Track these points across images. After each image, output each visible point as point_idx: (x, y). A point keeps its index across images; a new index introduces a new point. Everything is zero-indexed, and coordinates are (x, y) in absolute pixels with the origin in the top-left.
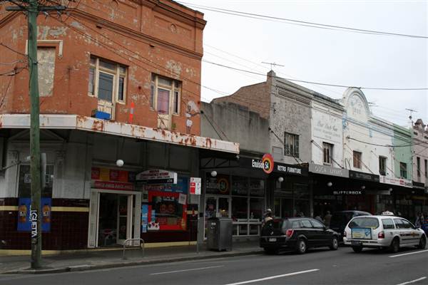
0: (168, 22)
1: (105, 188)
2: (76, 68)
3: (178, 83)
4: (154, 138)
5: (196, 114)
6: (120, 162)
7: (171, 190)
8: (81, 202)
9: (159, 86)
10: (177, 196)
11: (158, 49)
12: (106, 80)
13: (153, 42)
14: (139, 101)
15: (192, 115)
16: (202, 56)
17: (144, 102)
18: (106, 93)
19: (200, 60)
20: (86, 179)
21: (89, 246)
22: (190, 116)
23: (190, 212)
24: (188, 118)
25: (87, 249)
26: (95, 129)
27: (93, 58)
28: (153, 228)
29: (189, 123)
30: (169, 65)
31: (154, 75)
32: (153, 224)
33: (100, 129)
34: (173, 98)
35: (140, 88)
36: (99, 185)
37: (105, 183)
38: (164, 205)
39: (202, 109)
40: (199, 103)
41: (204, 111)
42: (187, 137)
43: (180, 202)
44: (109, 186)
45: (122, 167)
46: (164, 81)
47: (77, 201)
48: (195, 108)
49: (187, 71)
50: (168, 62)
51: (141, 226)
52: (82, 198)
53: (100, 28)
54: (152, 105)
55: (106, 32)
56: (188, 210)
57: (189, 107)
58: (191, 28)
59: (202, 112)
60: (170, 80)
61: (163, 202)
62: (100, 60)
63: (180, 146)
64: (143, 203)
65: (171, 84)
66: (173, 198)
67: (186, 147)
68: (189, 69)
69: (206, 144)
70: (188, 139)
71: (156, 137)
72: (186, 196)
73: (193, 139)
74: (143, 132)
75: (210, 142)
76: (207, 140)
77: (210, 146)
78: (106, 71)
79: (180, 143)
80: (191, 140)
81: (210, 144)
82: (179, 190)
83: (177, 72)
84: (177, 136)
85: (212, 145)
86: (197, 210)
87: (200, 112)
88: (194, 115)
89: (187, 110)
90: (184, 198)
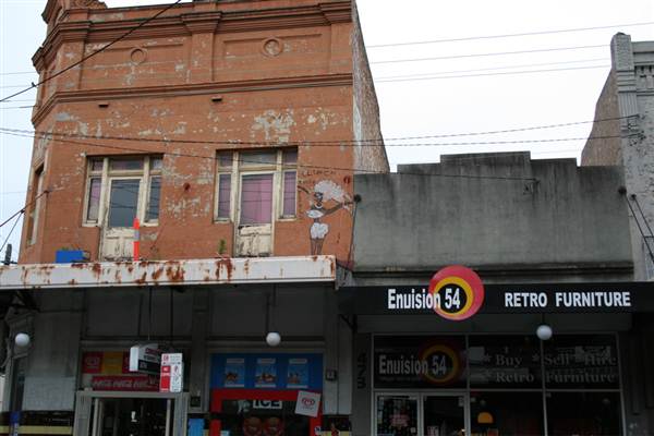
1: (112, 389)
2: (59, 186)
3: (290, 151)
4: (73, 283)
5: (340, 205)
7: (274, 386)
8: (56, 417)
10: (290, 398)
11: (233, 100)
12: (125, 191)
13: (216, 91)
14: (186, 213)
15: (327, 212)
18: (122, 214)
22: (320, 214)
24: (316, 220)
29: (319, 230)
31: (224, 155)
34: (279, 186)
35: (187, 187)
36: (100, 383)
37: (113, 378)
38: (254, 420)
39: (357, 192)
40: (348, 180)
41: (362, 195)
42: (163, 264)
43: (300, 410)
47: (50, 414)
49: (311, 120)
50: (257, 119)
53: (106, 106)
54: (224, 211)
56: (322, 428)
57: (318, 197)
58: (319, 30)
59: (357, 199)
60: (271, 151)
61: (253, 413)
63: (140, 291)
64: (191, 416)
66: (280, 403)
67: (157, 287)
68: (318, 115)
69: (217, 273)
70: (161, 271)
71: (77, 280)
72: (318, 396)
73: (175, 268)
74: (48, 274)
75: (230, 268)
76: (218, 264)
77: (229, 276)
78: (124, 174)
79: (138, 282)
80: (169, 271)
81: (229, 272)
82: (298, 382)
83: (282, 131)
84: (130, 270)
85: (233, 273)
86: (346, 429)
87: (350, 200)
88: (330, 210)
89: (311, 203)
90: (313, 402)
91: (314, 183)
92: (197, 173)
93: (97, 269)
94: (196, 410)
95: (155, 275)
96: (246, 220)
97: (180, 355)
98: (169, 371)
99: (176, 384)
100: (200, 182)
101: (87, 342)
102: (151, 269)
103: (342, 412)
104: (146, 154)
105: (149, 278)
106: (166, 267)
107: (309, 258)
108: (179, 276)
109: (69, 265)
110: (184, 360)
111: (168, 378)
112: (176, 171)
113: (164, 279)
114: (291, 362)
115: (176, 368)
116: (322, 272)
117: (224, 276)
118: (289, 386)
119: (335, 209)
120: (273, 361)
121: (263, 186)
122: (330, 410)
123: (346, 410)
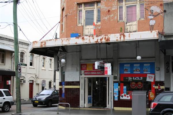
1: (90, 75)
4: (76, 43)
5: (159, 14)
7: (139, 73)
8: (75, 83)
10: (145, 76)
14: (109, 19)
21: (80, 106)
22: (152, 17)
23: (157, 87)
24: (151, 19)
26: (42, 46)
28: (125, 98)
29: (152, 23)
32: (125, 95)
34: (138, 9)
35: (109, 11)
36: (86, 73)
37: (90, 72)
39: (165, 9)
40: (161, 5)
41: (167, 10)
43: (148, 80)
44: (93, 73)
51: (114, 97)
54: (121, 18)
56: (155, 85)
57: (152, 11)
59: (165, 11)
61: (133, 81)
62: (84, 4)
64: (114, 82)
66: (142, 78)
67: (102, 43)
69: (120, 38)
70: (103, 38)
71: (78, 42)
72: (154, 75)
73: (107, 37)
74: (69, 41)
75: (124, 36)
76: (120, 35)
77: (124, 39)
78: (89, 8)
79: (96, 42)
80: (105, 38)
81: (124, 37)
82: (147, 71)
84: (93, 38)
85: (125, 38)
86: (163, 86)
87: (162, 12)
88: (156, 16)
89: (149, 14)
90: (152, 77)
91: (150, 7)
92: (112, 6)
93: (83, 38)
94: (116, 80)
95: (101, 40)
96: (128, 21)
97: (110, 64)
98: (107, 69)
99: (109, 72)
100: (113, 9)
101: (81, 61)
102: (100, 38)
103: (161, 80)
104: (95, 2)
105: (99, 41)
106: (104, 37)
107: (150, 32)
108: (108, 40)
109: (75, 38)
110: (112, 65)
111: (107, 71)
112: (105, 6)
113: (104, 41)
114: (145, 65)
115: (109, 68)
116: (154, 36)
117: (122, 39)
118: (144, 73)
119: (157, 15)
120: (139, 65)
121: (133, 9)
122: (157, 79)
123: (163, 79)
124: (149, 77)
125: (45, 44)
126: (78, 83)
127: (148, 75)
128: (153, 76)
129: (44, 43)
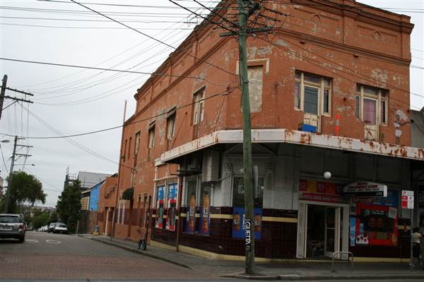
0: (372, 30)
2: (283, 84)
3: (385, 92)
4: (362, 150)
5: (406, 123)
6: (328, 174)
8: (289, 213)
9: (364, 96)
10: (386, 210)
11: (363, 59)
12: (311, 94)
13: (356, 52)
14: (345, 112)
15: (402, 125)
16: (410, 61)
17: (349, 113)
18: (311, 107)
19: (408, 66)
20: (294, 190)
21: (297, 256)
22: (399, 126)
23: (401, 227)
24: (397, 128)
25: (296, 258)
26: (303, 142)
27: (298, 73)
28: (361, 242)
29: (398, 133)
30: (374, 74)
31: (359, 86)
32: (362, 238)
33: (307, 142)
34: (380, 108)
35: (345, 99)
38: (373, 219)
40: (409, 111)
41: (414, 119)
42: (397, 147)
43: (390, 215)
44: (317, 198)
45: (330, 179)
46: (370, 91)
47: (286, 211)
48: (404, 117)
49: (394, 78)
50: (373, 71)
51: (350, 240)
52: (290, 209)
53: (303, 43)
55: (309, 47)
56: (399, 224)
58: (396, 34)
59: (412, 121)
60: (376, 90)
61: (372, 215)
62: (304, 75)
63: (389, 158)
64: (351, 216)
65: (377, 94)
66: (383, 212)
67: (396, 158)
68: (396, 77)
69: (419, 155)
70: (398, 150)
71: (364, 149)
73: (403, 150)
74: (350, 143)
75: (423, 153)
76: (419, 151)
79: (389, 154)
80: (401, 151)
81: (423, 155)
82: (389, 203)
83: (383, 81)
84: (386, 147)
86: (410, 225)
87: (410, 121)
88: (403, 124)
89: (395, 119)
90: (395, 212)
91: (396, 110)
92: (349, 93)
93: (371, 144)
94: (354, 213)
95: (396, 152)
97: (413, 192)
100: (350, 98)
102: (394, 149)
105: (393, 153)
108: (405, 154)
109: (359, 140)
111: (406, 202)
112: (340, 90)
113: (399, 154)
117: (421, 157)
118: (386, 204)
124: (392, 211)
125: (309, 140)
126: (294, 214)
127: (391, 209)
128: (396, 210)
129: (306, 138)
